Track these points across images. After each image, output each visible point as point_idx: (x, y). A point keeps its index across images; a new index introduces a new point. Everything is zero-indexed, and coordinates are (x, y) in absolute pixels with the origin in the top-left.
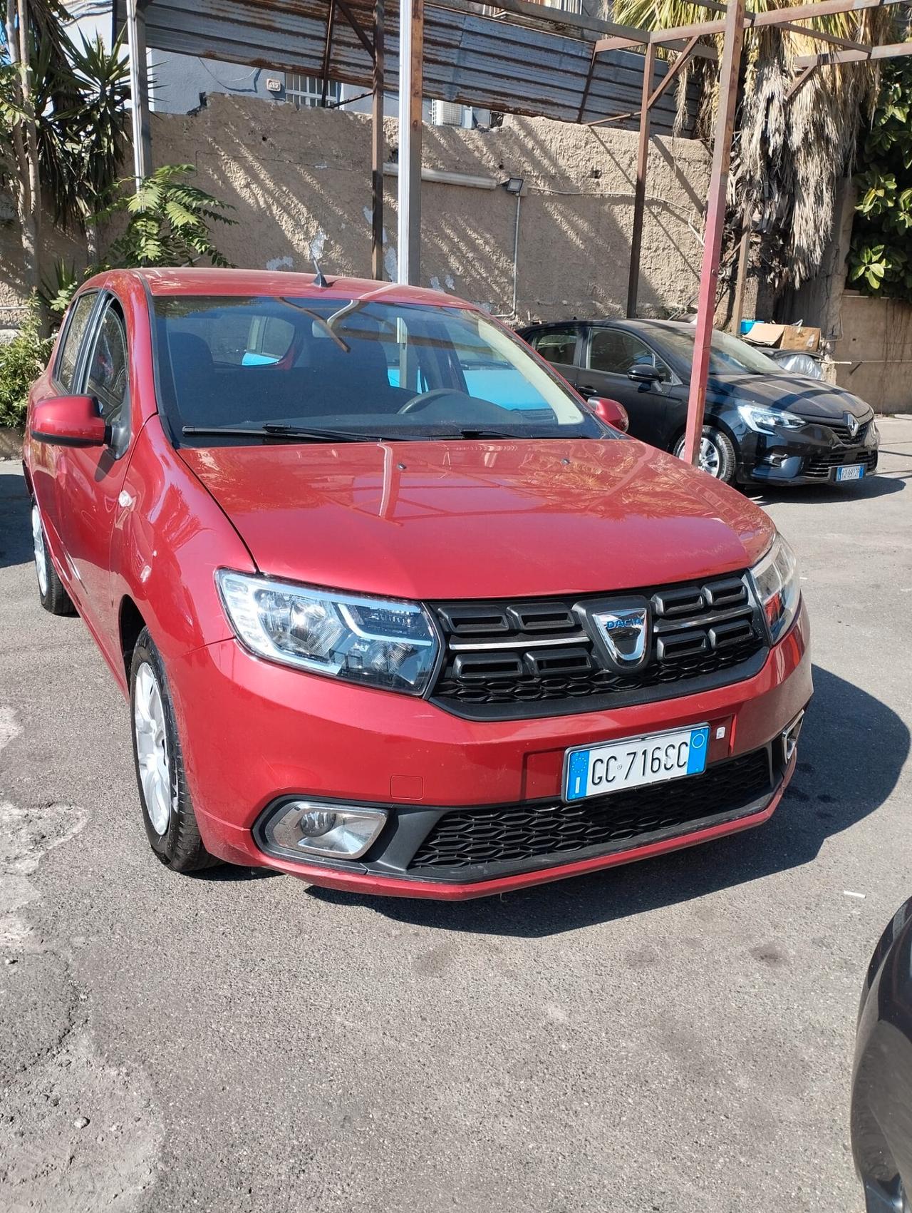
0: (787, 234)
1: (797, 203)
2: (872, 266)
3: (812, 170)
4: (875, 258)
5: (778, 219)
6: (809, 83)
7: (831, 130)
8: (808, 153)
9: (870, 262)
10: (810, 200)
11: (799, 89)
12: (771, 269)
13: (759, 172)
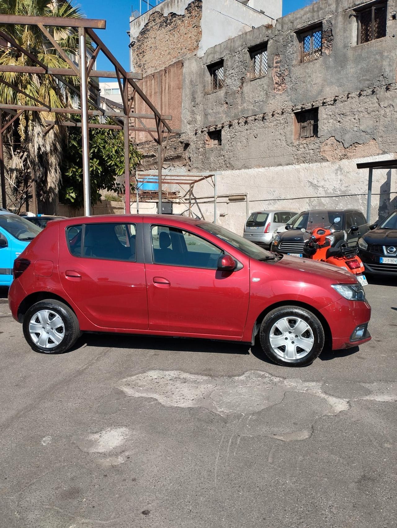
0: (45, 182)
1: (48, 171)
2: (70, 194)
3: (53, 160)
4: (71, 191)
5: (43, 177)
6: (52, 130)
7: (58, 147)
8: (51, 154)
9: (69, 193)
10: (53, 171)
11: (48, 132)
12: (41, 195)
13: (37, 159)
